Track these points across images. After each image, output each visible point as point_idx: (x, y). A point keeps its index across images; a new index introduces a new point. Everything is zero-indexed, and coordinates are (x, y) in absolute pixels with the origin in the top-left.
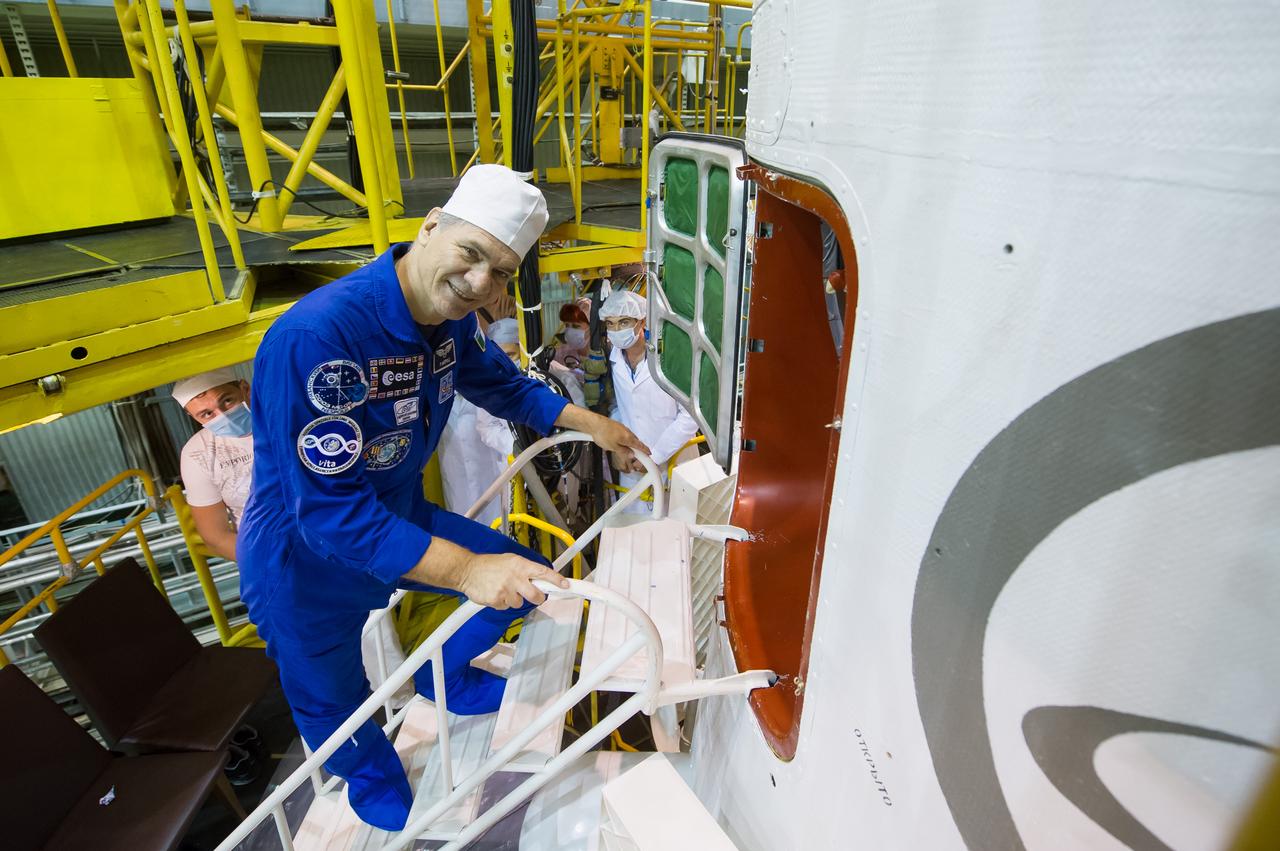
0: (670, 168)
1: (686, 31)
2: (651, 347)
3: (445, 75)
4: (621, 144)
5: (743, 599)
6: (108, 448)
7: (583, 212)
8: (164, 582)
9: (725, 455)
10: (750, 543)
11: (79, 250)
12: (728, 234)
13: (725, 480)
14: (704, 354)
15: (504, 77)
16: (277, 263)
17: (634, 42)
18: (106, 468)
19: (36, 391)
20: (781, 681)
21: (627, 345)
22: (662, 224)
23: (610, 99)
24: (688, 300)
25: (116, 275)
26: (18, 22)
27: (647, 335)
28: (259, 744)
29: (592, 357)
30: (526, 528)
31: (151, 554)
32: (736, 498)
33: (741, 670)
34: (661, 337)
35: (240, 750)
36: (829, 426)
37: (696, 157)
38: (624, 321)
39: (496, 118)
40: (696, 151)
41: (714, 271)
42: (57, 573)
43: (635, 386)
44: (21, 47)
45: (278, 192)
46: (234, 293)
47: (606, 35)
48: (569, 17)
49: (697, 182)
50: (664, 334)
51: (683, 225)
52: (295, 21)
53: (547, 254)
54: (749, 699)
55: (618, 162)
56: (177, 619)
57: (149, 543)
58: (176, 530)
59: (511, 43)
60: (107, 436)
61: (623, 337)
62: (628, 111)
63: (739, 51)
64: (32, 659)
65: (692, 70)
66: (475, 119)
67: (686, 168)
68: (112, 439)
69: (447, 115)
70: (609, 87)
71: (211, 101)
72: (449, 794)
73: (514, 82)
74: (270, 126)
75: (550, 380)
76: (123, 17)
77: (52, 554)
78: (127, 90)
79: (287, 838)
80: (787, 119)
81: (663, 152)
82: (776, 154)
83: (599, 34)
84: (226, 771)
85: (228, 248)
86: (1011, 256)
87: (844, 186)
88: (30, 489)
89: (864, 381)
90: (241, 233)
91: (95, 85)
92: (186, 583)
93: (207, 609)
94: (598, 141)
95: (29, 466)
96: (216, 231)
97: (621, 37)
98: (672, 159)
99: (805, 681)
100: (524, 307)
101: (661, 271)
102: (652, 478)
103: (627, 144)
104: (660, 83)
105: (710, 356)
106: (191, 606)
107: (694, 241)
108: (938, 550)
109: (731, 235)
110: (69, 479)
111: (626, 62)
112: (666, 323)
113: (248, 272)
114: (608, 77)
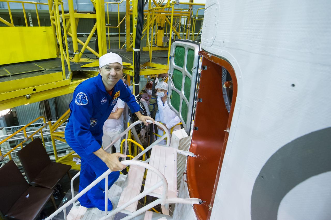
0: (176, 49)
1: (182, 11)
2: (168, 97)
3: (119, 24)
4: (163, 41)
5: (192, 175)
6: (37, 110)
7: (152, 59)
8: (45, 143)
9: (189, 130)
10: (195, 158)
11: (37, 65)
12: (193, 68)
13: (188, 137)
14: (184, 100)
15: (134, 25)
16: (78, 70)
17: (168, 14)
18: (36, 114)
19: (25, 98)
20: (203, 203)
21: (162, 96)
22: (174, 64)
23: (161, 29)
24: (180, 85)
25: (43, 71)
26: (30, 14)
27: (168, 93)
28: (61, 189)
29: (152, 98)
30: (131, 143)
31: (43, 136)
32: (191, 143)
33: (191, 197)
34: (171, 94)
35: (57, 190)
36: (225, 131)
37: (184, 46)
38: (162, 90)
39: (131, 34)
40: (185, 44)
41: (188, 78)
42: (24, 138)
43: (164, 108)
44: (30, 19)
45: (79, 53)
46: (68, 77)
47: (161, 13)
48: (152, 9)
49: (184, 53)
50: (172, 94)
51: (179, 64)
52: (86, 13)
53: (142, 70)
54: (193, 206)
55: (162, 46)
56: (46, 152)
57: (43, 133)
58: (49, 131)
59: (137, 17)
60: (37, 107)
61: (161, 94)
62: (165, 32)
63: (197, 16)
64: (16, 157)
65: (183, 21)
66: (126, 34)
67: (181, 49)
68: (38, 107)
69: (119, 33)
70: (161, 26)
71: (67, 32)
72: (106, 215)
73: (137, 27)
74: (79, 36)
75: (140, 103)
76: (51, 13)
77: (23, 133)
78: (50, 29)
79: (65, 216)
80: (215, 40)
81: (175, 45)
82: (211, 49)
83: (159, 13)
84: (53, 195)
85: (67, 66)
86: (294, 88)
87: (234, 61)
88: (20, 117)
89: (238, 119)
90: (70, 62)
91: (44, 28)
92: (50, 144)
93: (53, 151)
94: (157, 40)
95: (21, 111)
96: (65, 62)
97: (164, 13)
98: (177, 46)
99: (212, 206)
100: (135, 84)
101: (172, 76)
102: (167, 135)
103: (164, 41)
104: (174, 25)
105: (185, 101)
106: (50, 150)
107: (182, 69)
108: (262, 177)
109: (194, 68)
110: (28, 116)
111: (165, 20)
112: (173, 90)
113: (71, 72)
114: (161, 24)
